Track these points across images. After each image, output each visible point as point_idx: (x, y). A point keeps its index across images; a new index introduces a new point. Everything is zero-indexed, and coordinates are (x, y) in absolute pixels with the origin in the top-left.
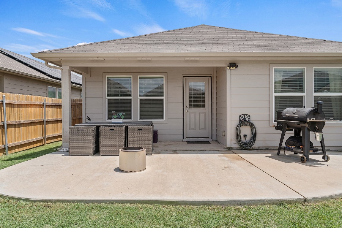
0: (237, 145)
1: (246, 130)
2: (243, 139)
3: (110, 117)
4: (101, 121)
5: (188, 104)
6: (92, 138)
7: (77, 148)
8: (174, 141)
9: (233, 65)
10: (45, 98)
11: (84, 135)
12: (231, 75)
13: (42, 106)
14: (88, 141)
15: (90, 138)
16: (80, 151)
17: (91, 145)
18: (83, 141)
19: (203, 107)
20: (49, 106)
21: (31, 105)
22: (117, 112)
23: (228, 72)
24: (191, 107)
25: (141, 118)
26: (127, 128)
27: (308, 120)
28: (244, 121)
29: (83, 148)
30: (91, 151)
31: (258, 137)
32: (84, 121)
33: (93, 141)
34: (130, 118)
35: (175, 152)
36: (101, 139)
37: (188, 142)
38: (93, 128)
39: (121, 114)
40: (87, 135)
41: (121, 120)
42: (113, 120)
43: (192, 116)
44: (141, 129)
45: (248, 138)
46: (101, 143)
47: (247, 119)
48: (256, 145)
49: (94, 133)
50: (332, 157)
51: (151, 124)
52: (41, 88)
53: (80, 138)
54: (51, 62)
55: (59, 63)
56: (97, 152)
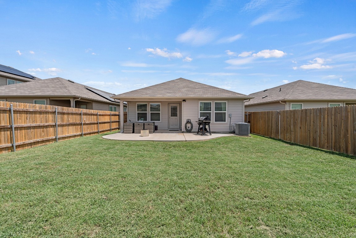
0: (186, 131)
1: (189, 125)
2: (188, 128)
3: (138, 120)
4: (135, 121)
5: (170, 115)
6: (132, 127)
7: (127, 131)
8: (164, 130)
9: (184, 100)
10: (111, 112)
11: (129, 126)
12: (183, 104)
13: (110, 115)
14: (131, 128)
15: (131, 127)
16: (128, 132)
17: (132, 130)
18: (129, 128)
19: (177, 116)
20: (112, 115)
21: (106, 115)
22: (141, 118)
23: (182, 103)
24: (171, 116)
25: (151, 120)
26: (144, 124)
27: (204, 121)
28: (188, 122)
29: (129, 131)
30: (132, 132)
31: (194, 128)
32: (128, 121)
33: (132, 128)
34: (147, 120)
35: (162, 133)
36: (135, 128)
37: (170, 130)
38: (132, 124)
39: (142, 119)
40: (130, 126)
41: (142, 121)
42: (139, 121)
43: (172, 120)
44: (149, 124)
45: (190, 128)
46: (135, 129)
47: (190, 121)
48: (193, 131)
49: (132, 125)
50: (212, 134)
51: (154, 123)
52: (107, 106)
53: (128, 127)
54: (116, 99)
55: (119, 99)
56: (133, 132)
